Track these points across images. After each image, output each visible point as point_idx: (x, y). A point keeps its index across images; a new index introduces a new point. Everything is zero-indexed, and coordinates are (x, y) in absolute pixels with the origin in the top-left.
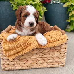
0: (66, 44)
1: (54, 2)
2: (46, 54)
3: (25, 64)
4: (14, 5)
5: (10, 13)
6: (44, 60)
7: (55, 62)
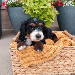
1: (67, 4)
2: (56, 62)
3: (35, 71)
5: (23, 17)
6: (55, 68)
7: (66, 70)
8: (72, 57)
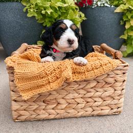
0: (124, 73)
2: (90, 92)
3: (53, 109)
4: (30, 8)
5: (22, 22)
6: (88, 102)
8: (116, 83)
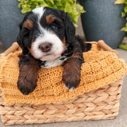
3: (42, 114)
4: (24, 4)
6: (79, 108)
7: (100, 111)
